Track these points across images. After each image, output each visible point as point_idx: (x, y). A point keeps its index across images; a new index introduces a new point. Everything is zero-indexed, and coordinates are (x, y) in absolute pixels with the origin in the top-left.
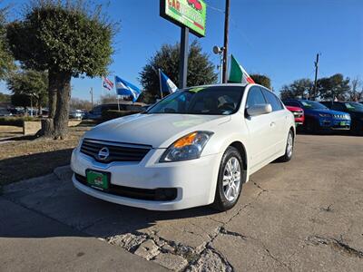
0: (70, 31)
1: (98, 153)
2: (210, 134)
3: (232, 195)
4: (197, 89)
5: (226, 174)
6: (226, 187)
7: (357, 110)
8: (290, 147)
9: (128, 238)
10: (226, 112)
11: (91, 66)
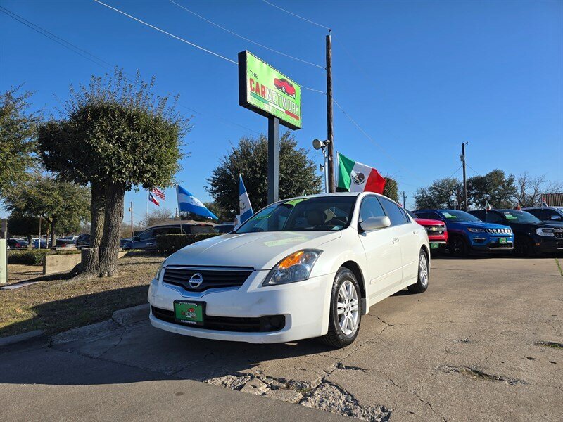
0: (128, 133)
1: (188, 280)
2: (319, 252)
3: (349, 327)
4: (295, 201)
5: (340, 300)
6: (341, 316)
7: (521, 221)
8: (424, 273)
9: (229, 379)
10: (336, 228)
11: (153, 175)
